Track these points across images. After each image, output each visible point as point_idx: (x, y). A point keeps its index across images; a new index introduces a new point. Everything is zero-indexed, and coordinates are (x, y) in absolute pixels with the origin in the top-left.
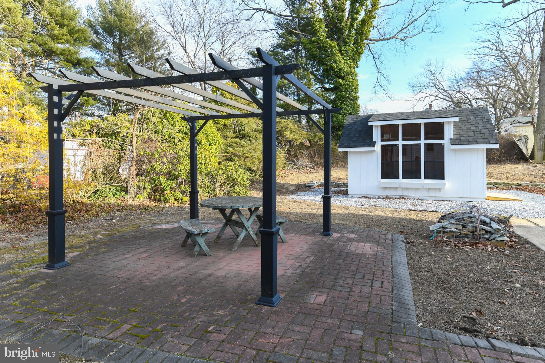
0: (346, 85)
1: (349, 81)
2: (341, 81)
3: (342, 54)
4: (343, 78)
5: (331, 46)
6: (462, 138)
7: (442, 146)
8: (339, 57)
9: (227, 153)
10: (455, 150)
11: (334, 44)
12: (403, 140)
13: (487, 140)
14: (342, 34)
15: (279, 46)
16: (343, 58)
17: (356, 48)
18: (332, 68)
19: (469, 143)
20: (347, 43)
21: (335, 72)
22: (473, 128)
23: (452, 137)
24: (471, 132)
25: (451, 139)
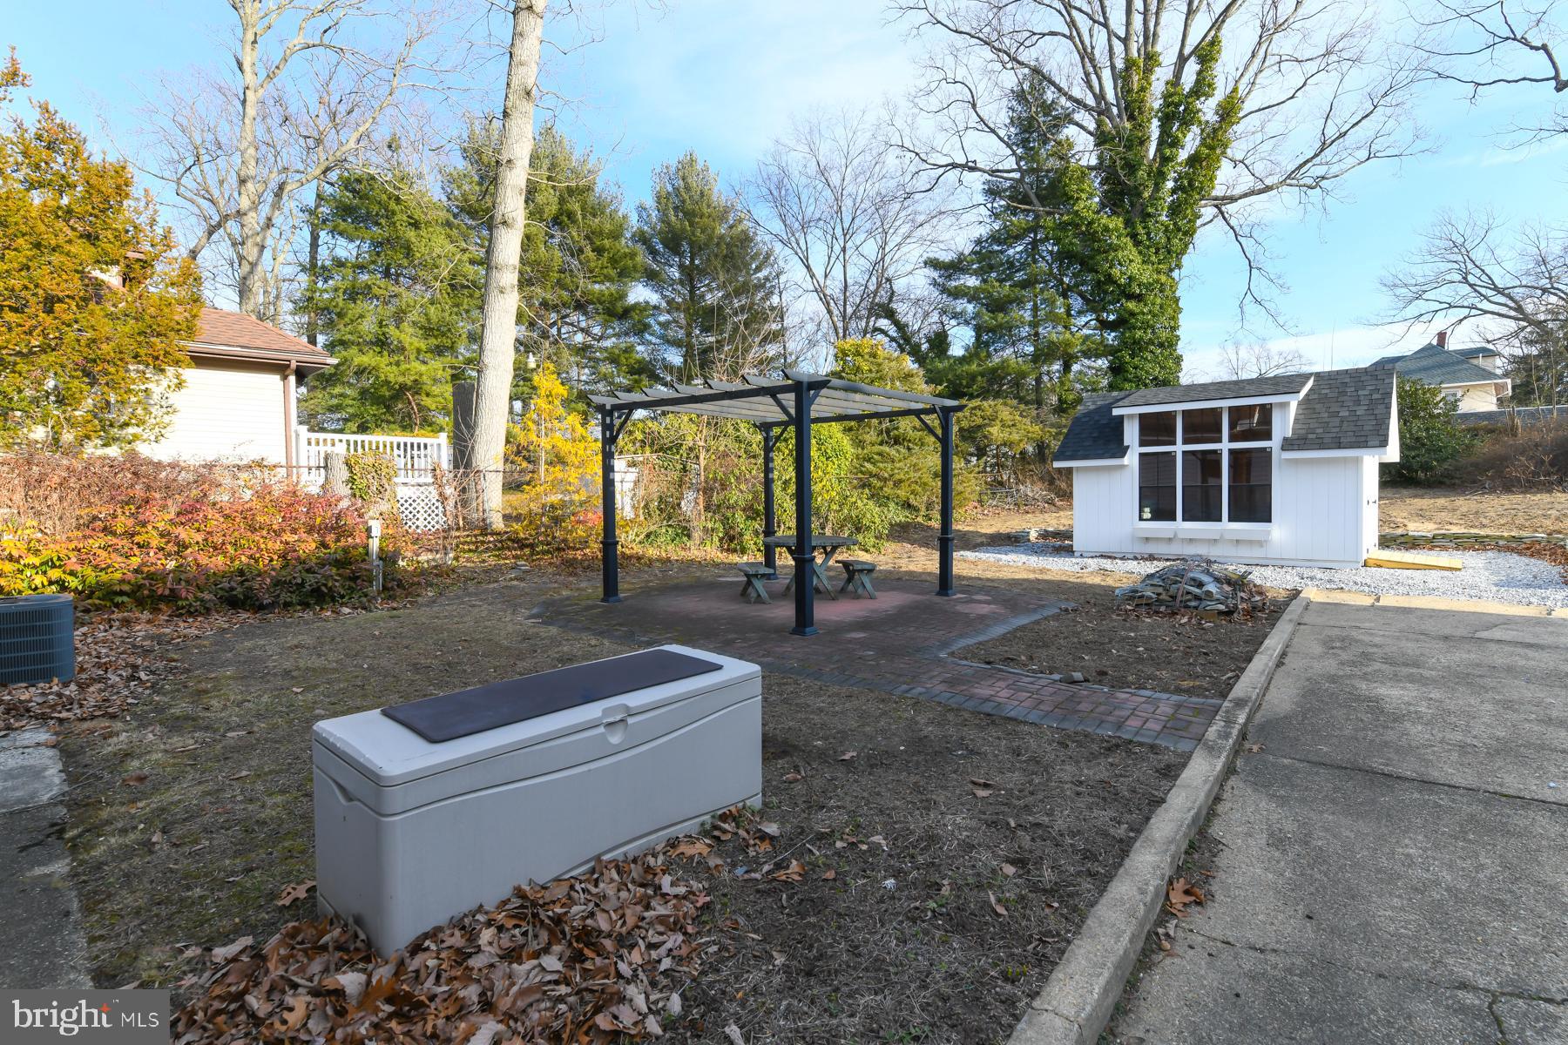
0: (1144, 314)
1: (1153, 304)
2: (1131, 305)
3: (1137, 243)
4: (1139, 298)
5: (1106, 229)
6: (1310, 436)
7: (1266, 454)
8: (1131, 252)
9: (862, 472)
10: (1296, 461)
11: (1117, 223)
12: (1185, 442)
13: (1363, 439)
14: (1139, 195)
15: (994, 238)
16: (1140, 253)
17: (1175, 224)
18: (1110, 279)
19: (1322, 446)
20: (1149, 215)
21: (1119, 286)
22: (1344, 413)
23: (1289, 434)
24: (1336, 421)
25: (1285, 439)
